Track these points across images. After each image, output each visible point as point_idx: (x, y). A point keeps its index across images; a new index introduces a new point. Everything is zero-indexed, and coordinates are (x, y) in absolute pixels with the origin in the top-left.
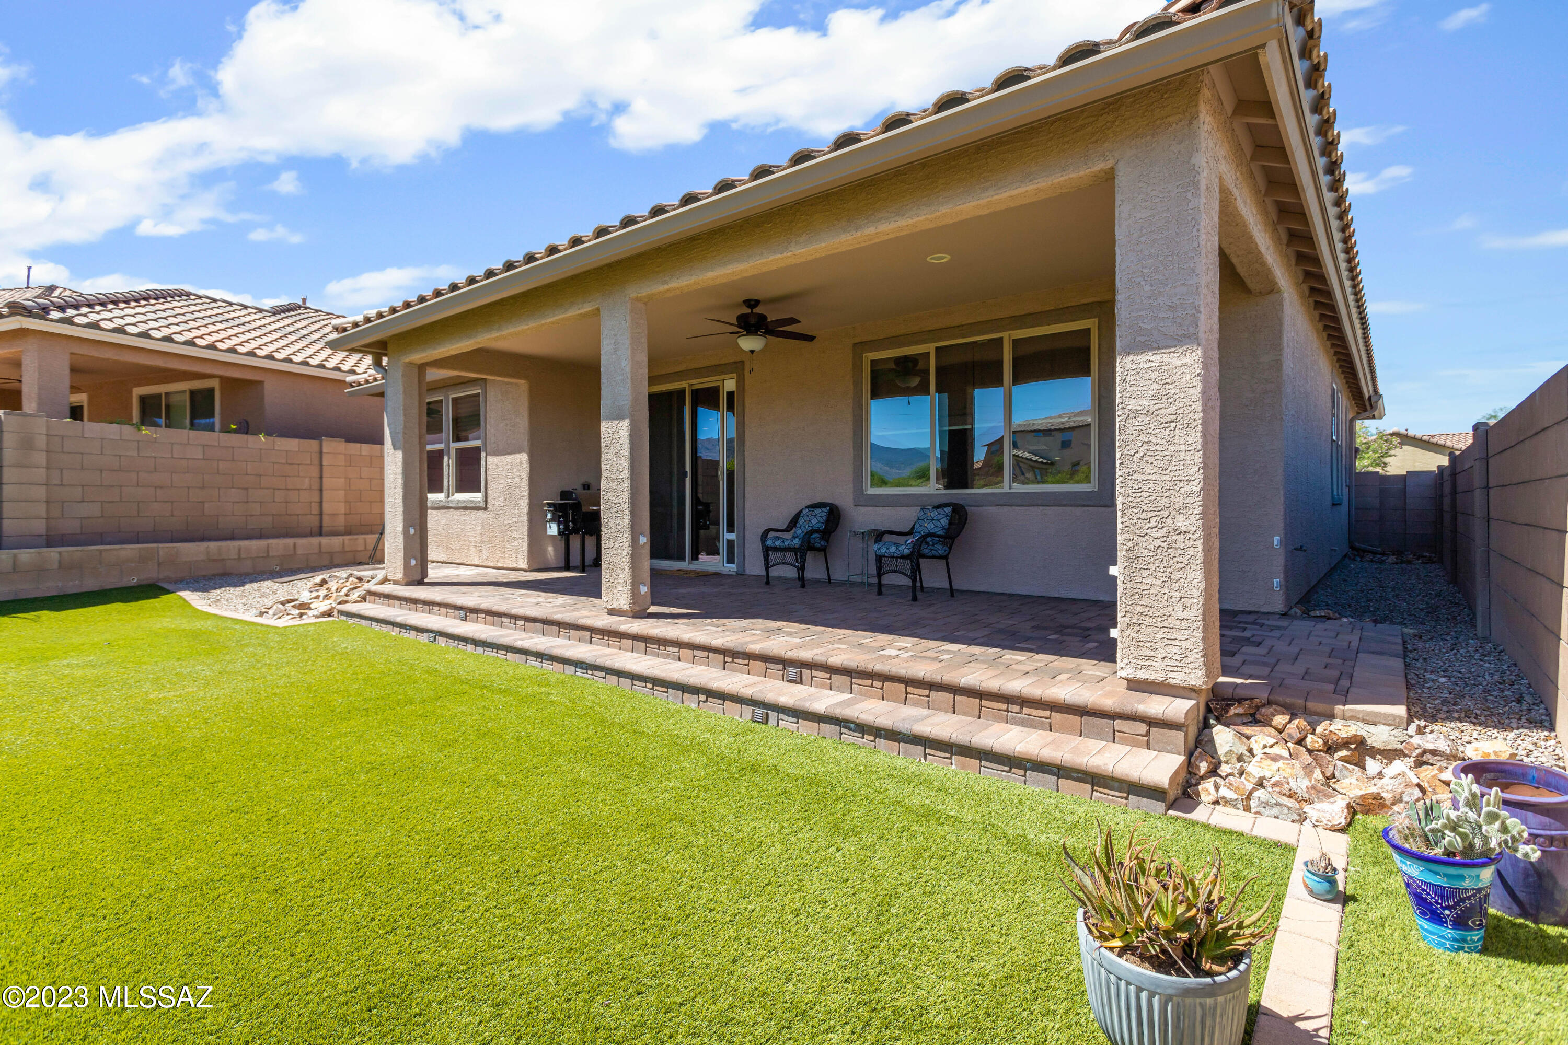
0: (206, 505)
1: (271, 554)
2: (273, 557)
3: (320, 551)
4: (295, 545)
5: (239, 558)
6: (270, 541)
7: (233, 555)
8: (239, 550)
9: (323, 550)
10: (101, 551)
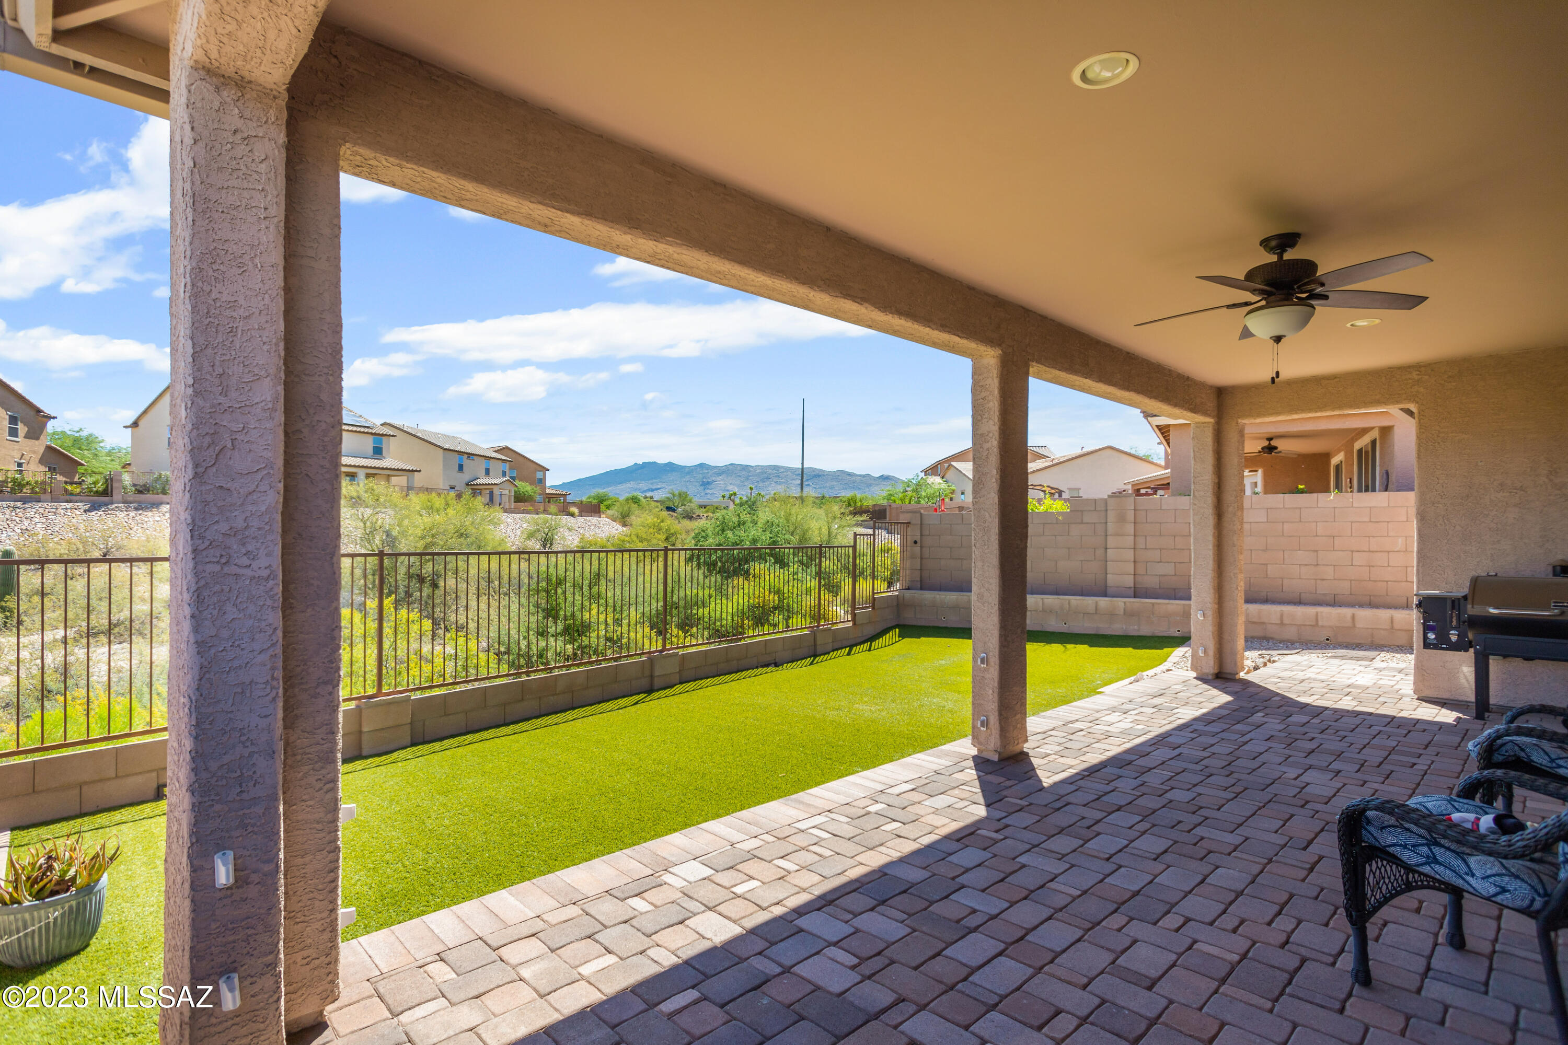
0: (1269, 567)
1: (1320, 623)
2: (1322, 626)
3: (1392, 628)
4: (1353, 617)
5: (1282, 624)
6: (1320, 609)
7: (1275, 619)
8: (1282, 616)
9: (1396, 626)
10: (1153, 604)
